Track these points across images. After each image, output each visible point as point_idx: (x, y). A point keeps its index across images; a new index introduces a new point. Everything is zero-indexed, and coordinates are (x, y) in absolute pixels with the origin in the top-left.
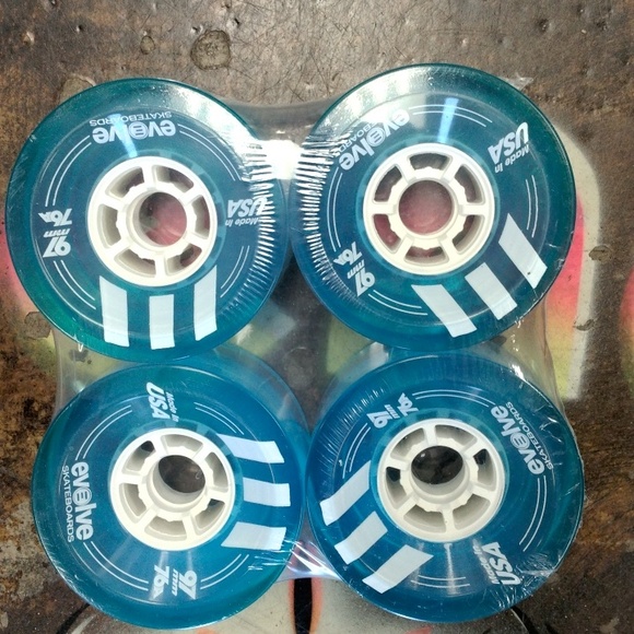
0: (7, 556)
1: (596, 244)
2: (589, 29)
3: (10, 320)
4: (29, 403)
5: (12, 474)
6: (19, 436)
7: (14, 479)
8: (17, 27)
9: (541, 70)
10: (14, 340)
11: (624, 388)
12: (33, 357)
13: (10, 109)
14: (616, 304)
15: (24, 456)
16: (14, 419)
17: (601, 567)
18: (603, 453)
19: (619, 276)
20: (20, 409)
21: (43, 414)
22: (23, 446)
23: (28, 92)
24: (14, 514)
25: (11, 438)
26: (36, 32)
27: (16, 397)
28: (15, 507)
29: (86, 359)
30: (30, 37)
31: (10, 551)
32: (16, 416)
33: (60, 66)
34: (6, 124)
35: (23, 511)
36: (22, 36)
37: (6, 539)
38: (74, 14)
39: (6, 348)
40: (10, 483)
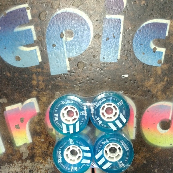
0: (46, 167)
1: (136, 115)
2: (132, 84)
3: (47, 129)
4: (50, 142)
5: (47, 153)
6: (48, 147)
8: (48, 86)
10: (47, 132)
11: (142, 137)
12: (50, 135)
14: (139, 124)
15: (49, 150)
17: (140, 166)
19: (140, 120)
20: (48, 143)
21: (52, 144)
23: (50, 95)
24: (47, 160)
26: (51, 86)
27: (48, 141)
30: (50, 87)
31: (47, 166)
32: (48, 144)
33: (55, 91)
34: (47, 100)
35: (49, 159)
36: (49, 87)
37: (46, 164)
38: (57, 84)
39: (46, 133)
40: (47, 155)
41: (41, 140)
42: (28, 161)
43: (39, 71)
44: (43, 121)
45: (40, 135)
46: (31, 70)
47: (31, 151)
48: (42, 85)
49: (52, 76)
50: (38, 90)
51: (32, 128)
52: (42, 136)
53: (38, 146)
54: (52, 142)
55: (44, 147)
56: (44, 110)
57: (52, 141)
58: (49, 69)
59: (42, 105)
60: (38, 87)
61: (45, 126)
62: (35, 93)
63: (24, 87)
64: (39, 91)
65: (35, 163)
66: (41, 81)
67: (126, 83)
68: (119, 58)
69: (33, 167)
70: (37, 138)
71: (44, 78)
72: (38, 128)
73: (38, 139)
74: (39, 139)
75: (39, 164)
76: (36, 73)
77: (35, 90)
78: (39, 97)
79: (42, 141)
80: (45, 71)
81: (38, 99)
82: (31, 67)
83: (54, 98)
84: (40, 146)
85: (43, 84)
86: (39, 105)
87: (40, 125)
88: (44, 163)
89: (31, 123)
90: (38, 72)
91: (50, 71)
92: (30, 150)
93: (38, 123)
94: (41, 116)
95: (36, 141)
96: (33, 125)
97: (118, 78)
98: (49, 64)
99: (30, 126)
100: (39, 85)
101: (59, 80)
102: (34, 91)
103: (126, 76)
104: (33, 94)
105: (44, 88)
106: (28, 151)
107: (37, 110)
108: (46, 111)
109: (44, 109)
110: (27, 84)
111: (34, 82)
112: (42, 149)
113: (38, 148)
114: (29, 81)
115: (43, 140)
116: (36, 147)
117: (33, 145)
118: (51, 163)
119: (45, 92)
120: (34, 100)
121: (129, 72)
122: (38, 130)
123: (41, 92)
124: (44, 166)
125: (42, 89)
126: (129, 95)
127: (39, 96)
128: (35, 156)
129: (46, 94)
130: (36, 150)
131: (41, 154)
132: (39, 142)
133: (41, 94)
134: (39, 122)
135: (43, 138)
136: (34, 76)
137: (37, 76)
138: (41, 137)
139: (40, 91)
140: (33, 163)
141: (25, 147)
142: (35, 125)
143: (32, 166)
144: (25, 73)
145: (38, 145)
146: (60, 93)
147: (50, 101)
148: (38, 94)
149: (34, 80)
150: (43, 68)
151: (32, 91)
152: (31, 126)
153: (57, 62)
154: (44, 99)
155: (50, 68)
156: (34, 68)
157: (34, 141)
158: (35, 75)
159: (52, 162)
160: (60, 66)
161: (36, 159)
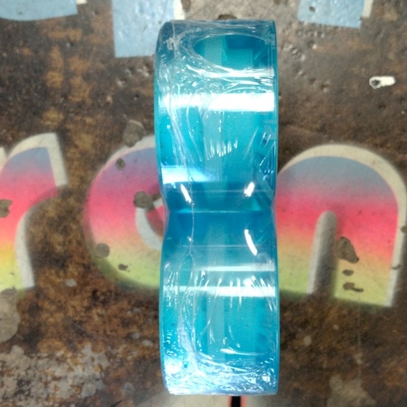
0: (76, 374)
1: (404, 224)
3: (88, 247)
4: (94, 292)
5: (83, 329)
6: (88, 309)
7: (84, 332)
8: (103, 94)
9: (379, 132)
10: (90, 257)
12: (99, 267)
13: (97, 136)
15: (90, 320)
16: (86, 300)
17: (398, 397)
18: (403, 336)
20: (90, 294)
21: (102, 298)
22: (90, 314)
23: (107, 128)
24: (83, 351)
25: (84, 310)
26: (113, 97)
27: (88, 288)
28: (83, 347)
29: (128, 269)
30: (109, 99)
31: (79, 371)
32: (88, 298)
33: (125, 116)
34: (94, 145)
35: (87, 349)
36: (105, 98)
37: (76, 364)
38: (134, 90)
39: (85, 262)
40: (82, 335)
41: (64, 283)
42: (17, 350)
43: (72, 39)
44: (78, 217)
45: (63, 266)
46: (45, 31)
47: (27, 316)
48: (82, 91)
49: (121, 59)
50: (65, 107)
51: (37, 240)
52: (72, 269)
53: (52, 302)
54: (104, 294)
55: (73, 307)
56: (83, 180)
57: (104, 290)
58: (112, 32)
59: (76, 163)
60: (65, 96)
61: (83, 236)
62: (53, 116)
63: (17, 94)
64: (68, 112)
65: (39, 358)
66: (77, 76)
67: (382, 106)
68: (367, 11)
69: (31, 372)
70: (51, 274)
71: (89, 64)
72: (57, 238)
73: (53, 278)
74: (59, 277)
75: (53, 362)
76: (61, 45)
77: (55, 105)
78: (69, 134)
79: (68, 288)
80: (95, 40)
81: (65, 140)
82: (48, 20)
83: (120, 142)
84: (60, 301)
85: (85, 85)
86: (68, 160)
87: (66, 231)
88: (69, 360)
89: (34, 221)
90: (68, 39)
91: (112, 42)
92: (23, 312)
93: (59, 225)
94: (72, 201)
95: (49, 286)
96: (41, 228)
97: (355, 87)
98: (110, 16)
99: (31, 233)
100: (70, 88)
101: (143, 77)
102: (53, 108)
103: (387, 81)
104: (48, 119)
105: (89, 101)
106: (17, 317)
107: (59, 176)
108: (89, 183)
109: (82, 178)
110: (27, 81)
111: (55, 78)
112: (65, 314)
113: (53, 308)
114: (36, 71)
115: (72, 283)
116: (46, 305)
117: (37, 296)
118: (96, 363)
119: (91, 116)
120: (48, 142)
121: (397, 69)
122: (59, 249)
123: (77, 114)
124: (70, 369)
125: (80, 105)
126: (389, 151)
127: (69, 130)
128: (42, 336)
129: (94, 123)
130: (45, 316)
131: (61, 330)
132: (59, 289)
133: (76, 123)
134: (61, 219)
135: (73, 276)
136: (56, 54)
137: (66, 55)
138: (65, 272)
139: (72, 110)
140: (32, 358)
141: (10, 302)
142: (46, 229)
143: (29, 368)
144: (25, 42)
145: (53, 298)
146: (145, 125)
147: (106, 150)
148: (65, 121)
149: (54, 69)
150: (88, 30)
151: (44, 109)
152: (32, 230)
153: (142, 11)
154: (85, 141)
155: (115, 29)
156: (58, 27)
157: (42, 284)
158: (59, 53)
159: (99, 358)
160: (150, 26)
161: (45, 345)
